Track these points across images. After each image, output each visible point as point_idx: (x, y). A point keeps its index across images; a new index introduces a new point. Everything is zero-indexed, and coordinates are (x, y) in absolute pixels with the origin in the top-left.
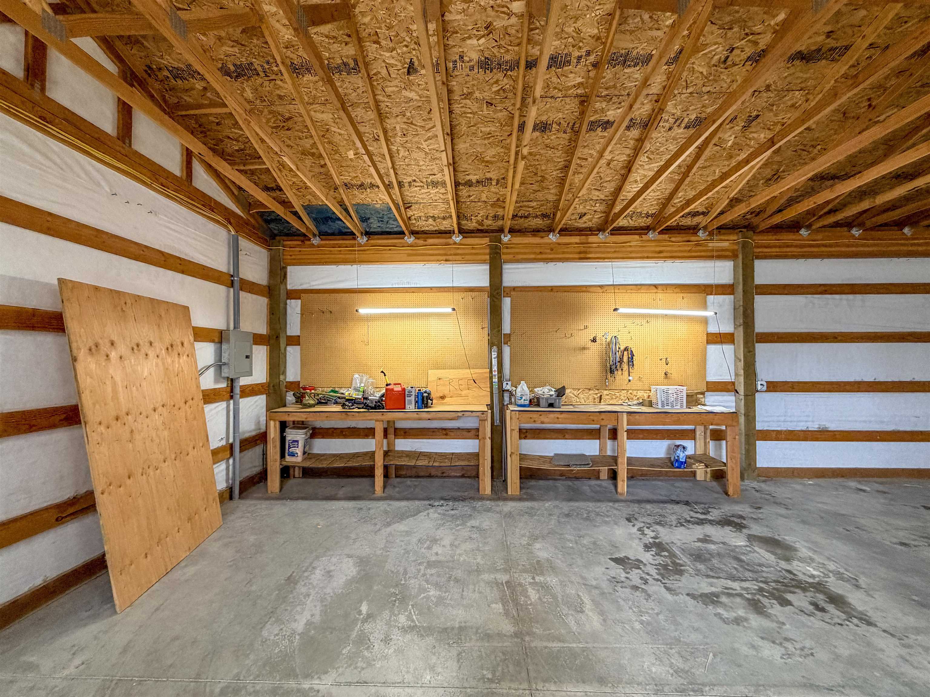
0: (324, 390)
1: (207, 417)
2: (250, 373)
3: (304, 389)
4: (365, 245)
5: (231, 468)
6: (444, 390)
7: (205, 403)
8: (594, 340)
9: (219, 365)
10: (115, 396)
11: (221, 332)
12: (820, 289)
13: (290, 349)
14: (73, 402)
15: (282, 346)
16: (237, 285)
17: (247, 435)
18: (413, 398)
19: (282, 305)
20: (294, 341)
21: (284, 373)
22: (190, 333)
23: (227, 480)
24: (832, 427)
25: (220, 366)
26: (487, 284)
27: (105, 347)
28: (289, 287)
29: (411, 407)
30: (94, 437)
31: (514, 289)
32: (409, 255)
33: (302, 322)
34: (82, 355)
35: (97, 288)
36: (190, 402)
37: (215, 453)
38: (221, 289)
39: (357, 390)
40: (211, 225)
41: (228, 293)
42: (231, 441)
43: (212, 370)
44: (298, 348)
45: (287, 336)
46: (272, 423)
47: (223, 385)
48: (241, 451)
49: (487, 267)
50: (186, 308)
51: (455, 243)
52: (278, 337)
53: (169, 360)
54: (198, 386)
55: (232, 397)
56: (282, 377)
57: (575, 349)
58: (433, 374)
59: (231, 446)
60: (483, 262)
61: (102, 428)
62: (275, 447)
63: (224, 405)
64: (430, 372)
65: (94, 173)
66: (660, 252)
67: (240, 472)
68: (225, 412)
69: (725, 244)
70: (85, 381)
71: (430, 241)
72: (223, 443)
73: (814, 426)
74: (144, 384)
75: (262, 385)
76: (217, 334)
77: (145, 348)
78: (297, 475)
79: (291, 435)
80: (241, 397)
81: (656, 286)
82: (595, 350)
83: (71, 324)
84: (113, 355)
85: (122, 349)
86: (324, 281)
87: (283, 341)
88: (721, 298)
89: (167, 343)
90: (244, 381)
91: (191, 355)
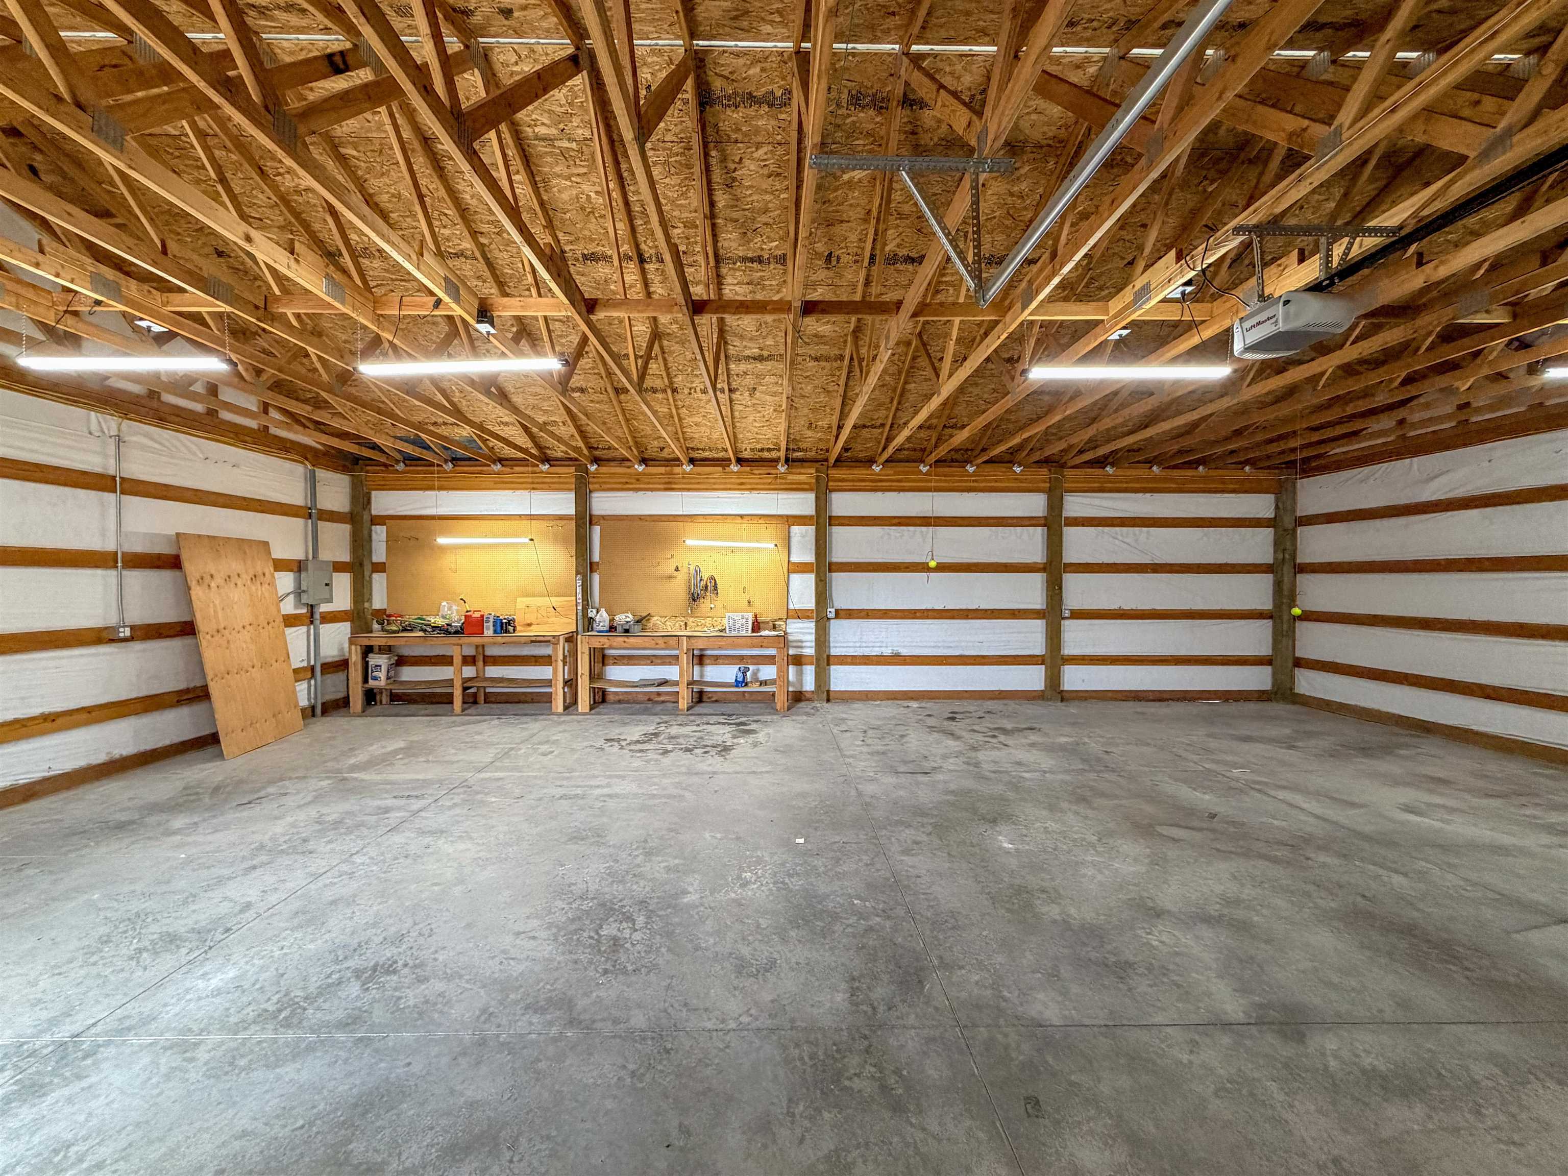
0: (410, 618)
1: (288, 638)
2: (330, 600)
3: (390, 616)
4: (451, 472)
5: (313, 688)
6: (530, 618)
7: (286, 626)
8: (677, 569)
9: (299, 592)
10: (216, 617)
11: (300, 561)
12: (897, 521)
13: (375, 576)
14: (187, 619)
15: (367, 573)
16: (314, 516)
17: (329, 660)
18: (491, 624)
19: (366, 532)
20: (379, 568)
21: (370, 600)
22: (271, 564)
23: (309, 699)
24: (904, 652)
25: (300, 594)
26: (573, 512)
27: (207, 579)
28: (374, 513)
29: (489, 631)
30: (204, 643)
31: (603, 517)
32: (496, 483)
33: (388, 549)
34: (193, 584)
35: (199, 536)
36: (272, 624)
37: (296, 671)
38: (299, 522)
39: (444, 617)
40: (288, 465)
41: (306, 526)
42: (312, 663)
43: (292, 596)
44: (384, 575)
45: (373, 564)
46: (353, 647)
47: (304, 611)
48: (322, 674)
49: (572, 495)
50: (266, 544)
51: (542, 472)
52: (361, 565)
53: (254, 588)
54: (279, 611)
55: (312, 622)
56: (366, 605)
57: (661, 578)
58: (522, 602)
59: (313, 668)
60: (570, 490)
61: (208, 637)
62: (356, 670)
63: (304, 629)
64: (519, 600)
65: (189, 444)
66: (742, 484)
67: (323, 695)
68: (305, 636)
69: (802, 478)
70: (197, 604)
71: (517, 469)
72: (305, 664)
73: (887, 651)
74: (235, 607)
75: (345, 612)
76: (296, 564)
77: (235, 579)
78: (384, 702)
79: (374, 660)
80: (321, 623)
81: (742, 516)
82: (681, 577)
83: (186, 564)
84: (213, 585)
85: (219, 580)
86: (411, 507)
87: (367, 568)
88: (803, 528)
89: (251, 575)
90: (324, 608)
91: (272, 584)
